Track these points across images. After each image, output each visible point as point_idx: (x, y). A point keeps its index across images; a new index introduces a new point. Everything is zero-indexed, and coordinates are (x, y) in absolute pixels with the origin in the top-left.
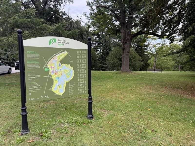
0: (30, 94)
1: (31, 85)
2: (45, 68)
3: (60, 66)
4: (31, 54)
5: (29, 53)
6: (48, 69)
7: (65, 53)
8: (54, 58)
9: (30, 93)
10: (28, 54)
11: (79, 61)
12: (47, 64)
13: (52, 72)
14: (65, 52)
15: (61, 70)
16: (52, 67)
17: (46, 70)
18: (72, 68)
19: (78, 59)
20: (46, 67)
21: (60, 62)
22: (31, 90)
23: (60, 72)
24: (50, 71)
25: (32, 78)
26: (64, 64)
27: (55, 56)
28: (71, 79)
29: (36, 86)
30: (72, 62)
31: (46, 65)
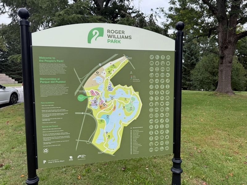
0: (46, 151)
1: (49, 130)
2: (79, 94)
3: (110, 89)
4: (48, 63)
5: (43, 61)
6: (85, 97)
7: (123, 61)
8: (98, 73)
9: (45, 148)
10: (42, 63)
11: (154, 78)
12: (83, 85)
13: (93, 102)
14: (122, 58)
15: (112, 98)
16: (94, 91)
17: (81, 98)
18: (137, 94)
19: (151, 74)
20: (81, 91)
21: (111, 80)
22: (47, 141)
23: (111, 104)
24: (90, 100)
25: (51, 117)
26: (119, 85)
27: (100, 67)
28: (135, 118)
29: (58, 134)
30: (138, 80)
31: (82, 89)
